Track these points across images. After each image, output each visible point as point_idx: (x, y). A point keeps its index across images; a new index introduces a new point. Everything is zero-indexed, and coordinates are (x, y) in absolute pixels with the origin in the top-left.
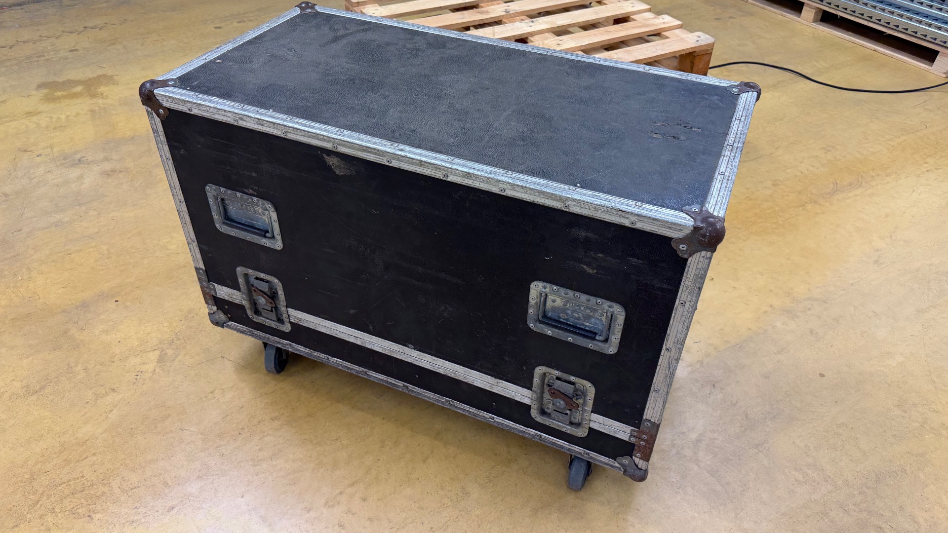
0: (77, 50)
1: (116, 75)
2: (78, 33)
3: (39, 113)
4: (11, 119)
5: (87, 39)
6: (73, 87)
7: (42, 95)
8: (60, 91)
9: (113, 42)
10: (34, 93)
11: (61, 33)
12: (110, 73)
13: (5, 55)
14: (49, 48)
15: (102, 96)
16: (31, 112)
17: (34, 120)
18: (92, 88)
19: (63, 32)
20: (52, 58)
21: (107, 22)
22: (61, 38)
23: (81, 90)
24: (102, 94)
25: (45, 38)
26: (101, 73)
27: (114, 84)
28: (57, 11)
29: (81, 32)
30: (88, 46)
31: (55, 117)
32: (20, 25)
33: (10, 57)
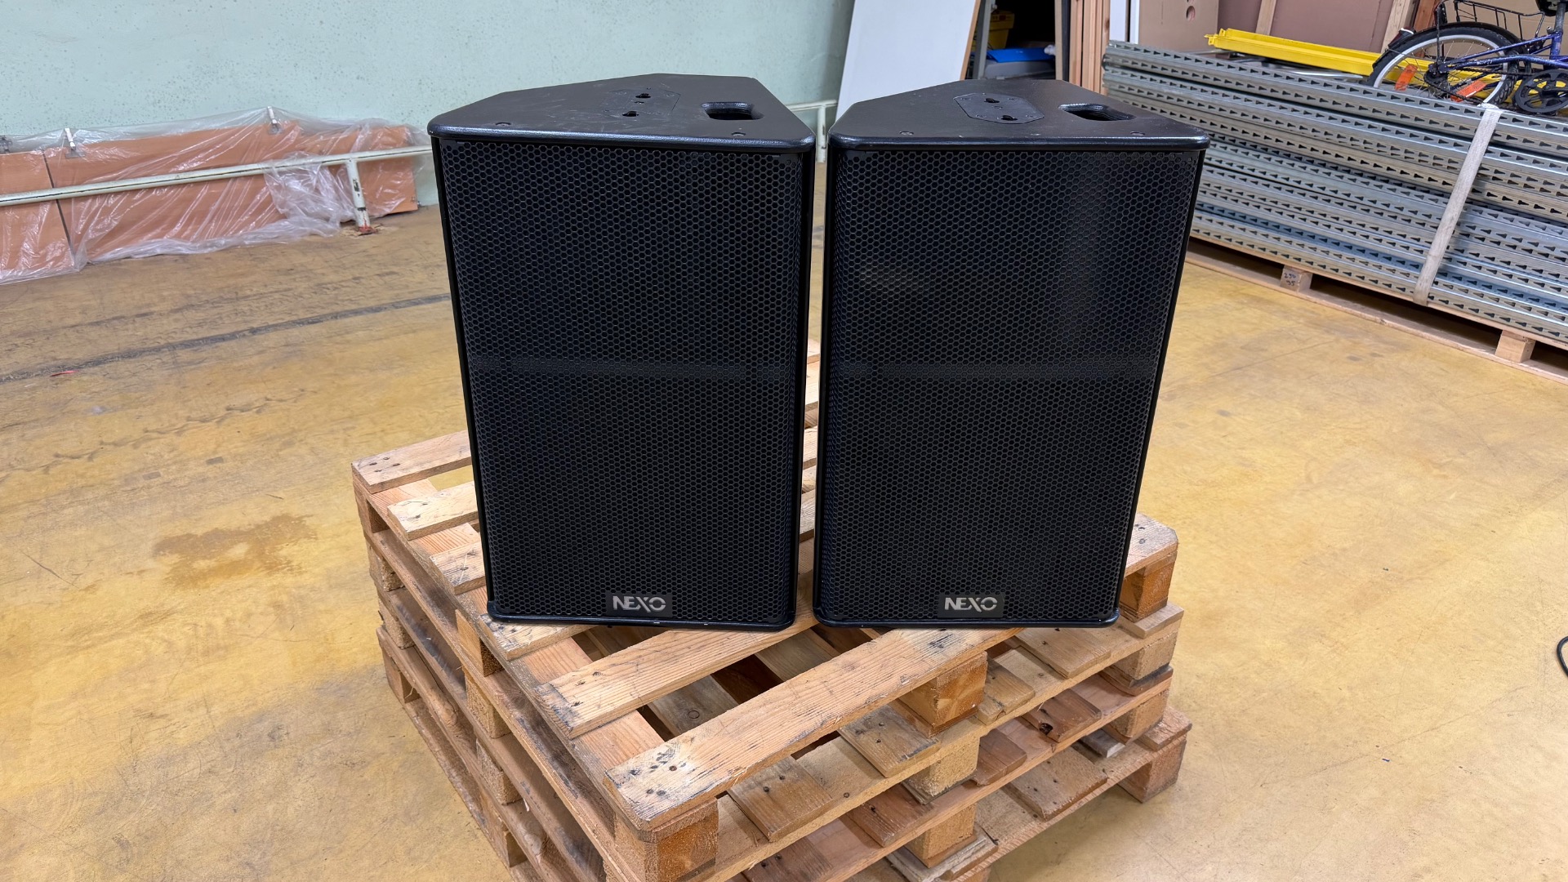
0: (220, 460)
1: (308, 517)
2: (218, 422)
3: (168, 614)
4: (113, 631)
5: (237, 434)
6: (229, 548)
7: (168, 569)
8: (204, 558)
9: (287, 438)
10: (150, 564)
11: (185, 422)
12: (295, 510)
13: (82, 476)
14: (166, 457)
15: (289, 566)
16: (151, 613)
17: (160, 634)
18: (267, 548)
19: (189, 419)
20: (175, 479)
21: (269, 396)
22: (185, 433)
23: (248, 553)
24: (289, 562)
25: (155, 435)
26: (279, 514)
27: (309, 537)
28: (170, 375)
29: (222, 419)
30: (241, 450)
31: (203, 624)
32: (102, 408)
33: (91, 481)
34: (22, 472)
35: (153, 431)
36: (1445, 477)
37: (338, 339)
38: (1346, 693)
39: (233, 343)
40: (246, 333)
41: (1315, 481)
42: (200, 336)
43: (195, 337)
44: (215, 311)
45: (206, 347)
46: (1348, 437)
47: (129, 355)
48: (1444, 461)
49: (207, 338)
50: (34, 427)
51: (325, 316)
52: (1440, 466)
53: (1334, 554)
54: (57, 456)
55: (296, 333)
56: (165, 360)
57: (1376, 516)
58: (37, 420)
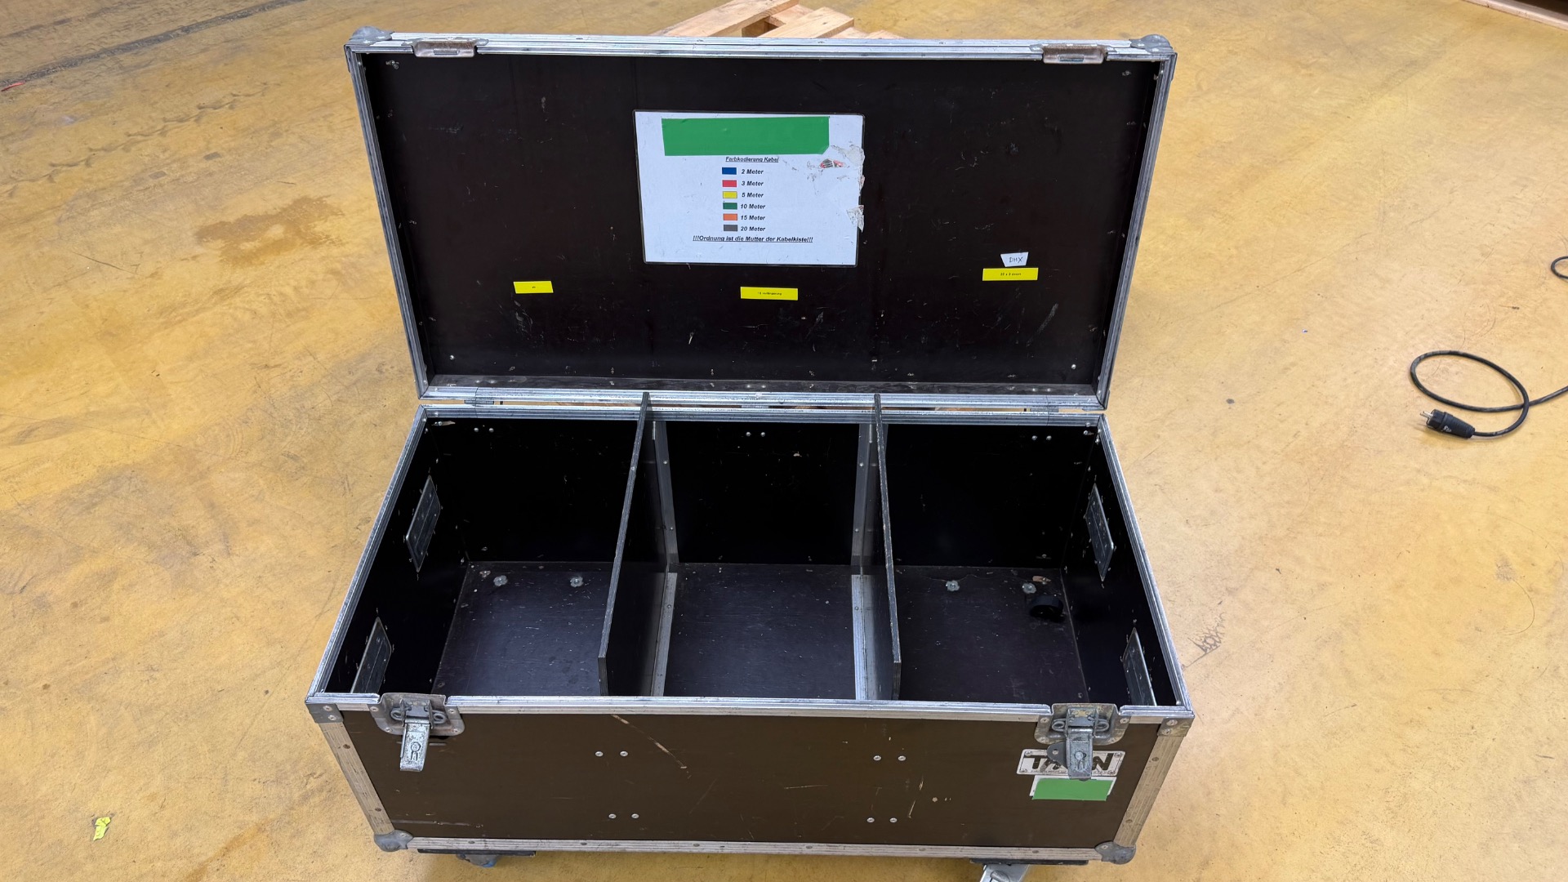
0: (216, 155)
1: (327, 197)
2: (196, 121)
3: (238, 290)
4: (196, 308)
5: (221, 130)
6: (266, 230)
7: (218, 253)
8: (247, 240)
9: (272, 130)
10: (199, 250)
11: (163, 124)
12: (313, 193)
13: (89, 181)
14: (162, 157)
15: (329, 240)
16: (222, 290)
17: (240, 305)
18: (302, 228)
19: (165, 120)
20: (183, 176)
21: (234, 93)
22: (169, 133)
23: (285, 232)
24: (328, 236)
25: (139, 138)
26: (297, 197)
27: (336, 214)
28: (124, 80)
29: (198, 120)
30: (233, 144)
31: (274, 293)
32: (72, 117)
33: (101, 185)
34: (28, 183)
35: (135, 135)
36: (1311, 75)
37: (277, 31)
38: (1234, 252)
39: (170, 43)
40: (179, 32)
41: (1205, 88)
42: (133, 39)
43: (127, 40)
44: (134, 12)
45: (144, 50)
46: (1231, 48)
47: (69, 63)
48: (1310, 62)
49: (142, 41)
50: (13, 141)
51: (252, 8)
52: (1307, 67)
53: (1222, 147)
54: (53, 165)
55: (230, 27)
56: (110, 65)
57: (1255, 113)
58: (12, 134)
